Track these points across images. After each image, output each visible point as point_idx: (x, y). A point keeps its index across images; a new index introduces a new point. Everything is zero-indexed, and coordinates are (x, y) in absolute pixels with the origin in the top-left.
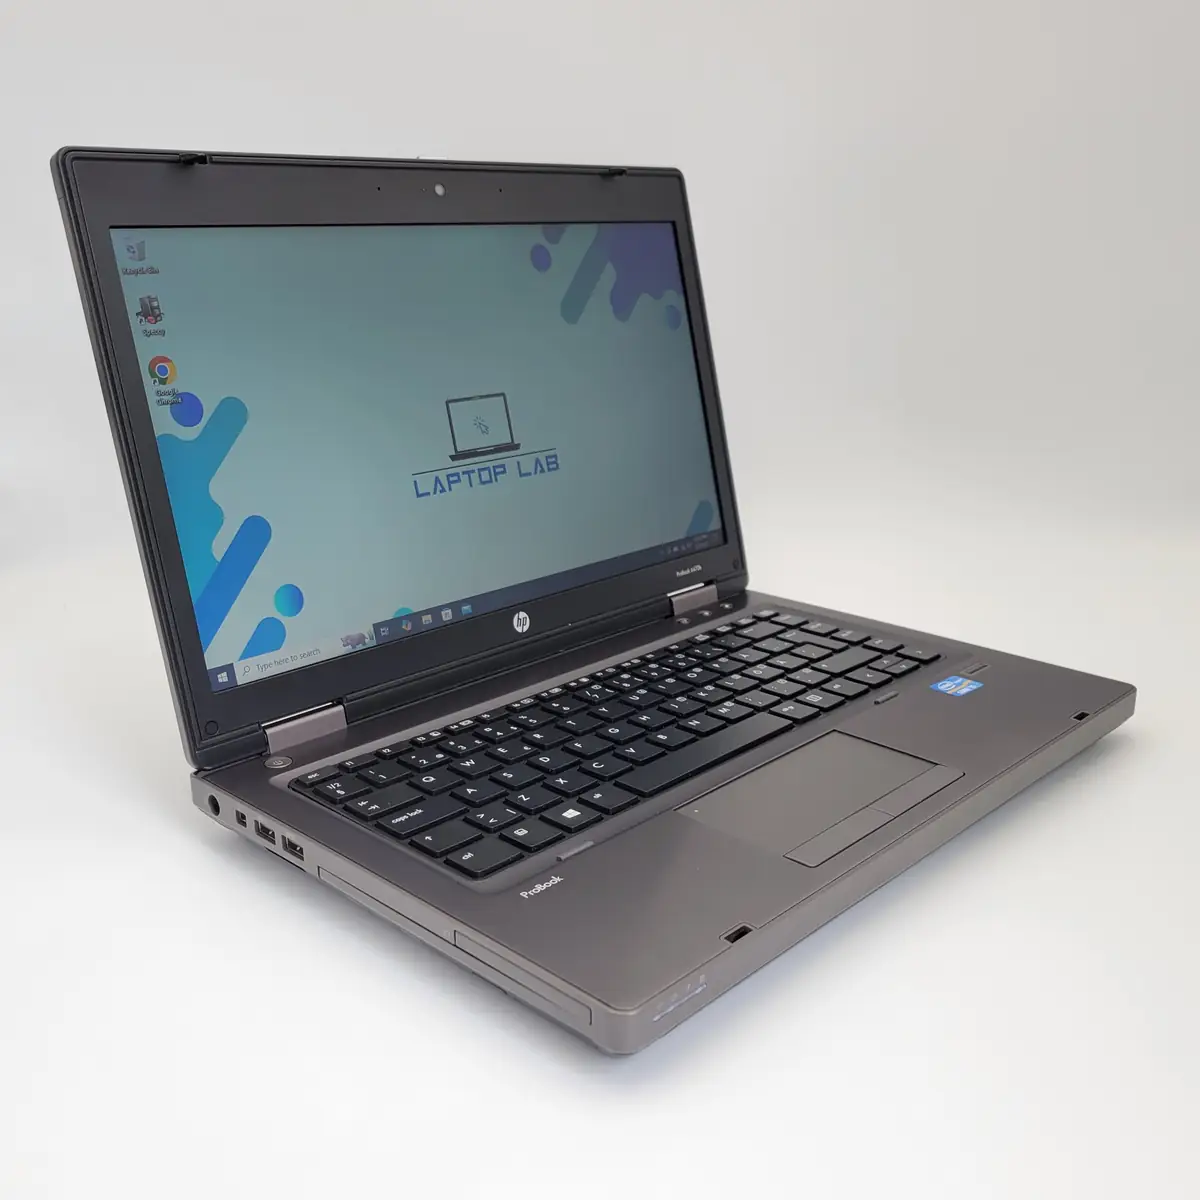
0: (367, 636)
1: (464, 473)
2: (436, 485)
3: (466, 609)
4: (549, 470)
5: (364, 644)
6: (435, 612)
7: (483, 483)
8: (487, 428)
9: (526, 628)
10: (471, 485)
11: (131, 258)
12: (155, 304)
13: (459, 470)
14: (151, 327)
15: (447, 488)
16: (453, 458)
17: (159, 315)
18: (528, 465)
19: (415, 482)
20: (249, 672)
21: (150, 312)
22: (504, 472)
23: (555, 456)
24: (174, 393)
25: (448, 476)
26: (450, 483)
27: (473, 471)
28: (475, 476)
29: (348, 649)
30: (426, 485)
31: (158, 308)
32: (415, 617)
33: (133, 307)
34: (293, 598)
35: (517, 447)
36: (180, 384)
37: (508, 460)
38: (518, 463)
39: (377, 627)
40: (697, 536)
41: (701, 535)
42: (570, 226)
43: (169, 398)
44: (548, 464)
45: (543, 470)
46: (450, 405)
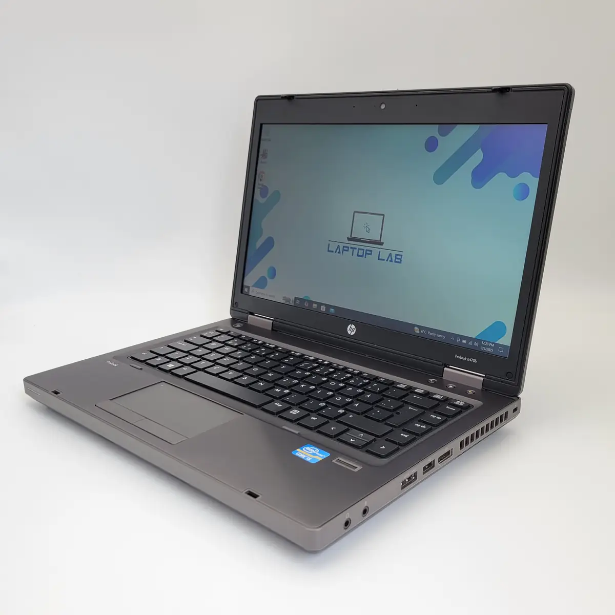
0: (291, 300)
1: (351, 248)
2: (337, 249)
3: (332, 310)
5: (290, 303)
6: (320, 305)
7: (358, 256)
8: (369, 230)
9: (353, 334)
10: (353, 255)
12: (266, 151)
13: (350, 246)
14: (264, 160)
15: (341, 252)
16: (349, 239)
17: (267, 156)
18: (384, 255)
19: (329, 244)
20: (253, 292)
21: (265, 155)
22: (371, 254)
23: (401, 256)
24: (263, 185)
25: (344, 247)
26: (344, 250)
27: (356, 248)
28: (356, 251)
29: (284, 301)
30: (333, 247)
32: (311, 302)
33: (261, 152)
34: (273, 273)
35: (382, 244)
36: (264, 182)
37: (375, 249)
38: (380, 252)
39: (296, 298)
40: (485, 341)
41: (489, 342)
42: (458, 126)
43: (261, 186)
44: (396, 258)
45: (391, 261)
46: (356, 214)
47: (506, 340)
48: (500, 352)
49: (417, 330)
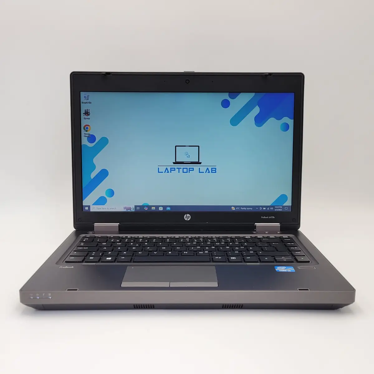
0: (132, 208)
1: (177, 168)
2: (166, 170)
3: (168, 209)
4: (212, 172)
5: (131, 210)
6: (157, 207)
7: (183, 172)
8: (189, 156)
9: (188, 220)
10: (179, 172)
11: (85, 99)
12: (89, 111)
13: (176, 167)
14: (86, 117)
15: (169, 171)
16: (174, 163)
17: (89, 114)
18: (203, 169)
19: (158, 168)
20: (94, 209)
21: (87, 113)
22: (193, 170)
23: (216, 168)
24: (89, 134)
25: (171, 168)
26: (171, 170)
27: (181, 168)
28: (181, 170)
29: (125, 210)
30: (162, 169)
31: (89, 112)
32: (150, 207)
33: (83, 111)
34: (111, 193)
35: (200, 163)
36: (91, 132)
37: (196, 167)
39: (136, 206)
40: (277, 206)
41: (279, 206)
42: (241, 93)
43: (87, 135)
44: (212, 170)
45: (209, 172)
46: (177, 147)
47: (289, 203)
48: (286, 210)
49: (233, 209)
